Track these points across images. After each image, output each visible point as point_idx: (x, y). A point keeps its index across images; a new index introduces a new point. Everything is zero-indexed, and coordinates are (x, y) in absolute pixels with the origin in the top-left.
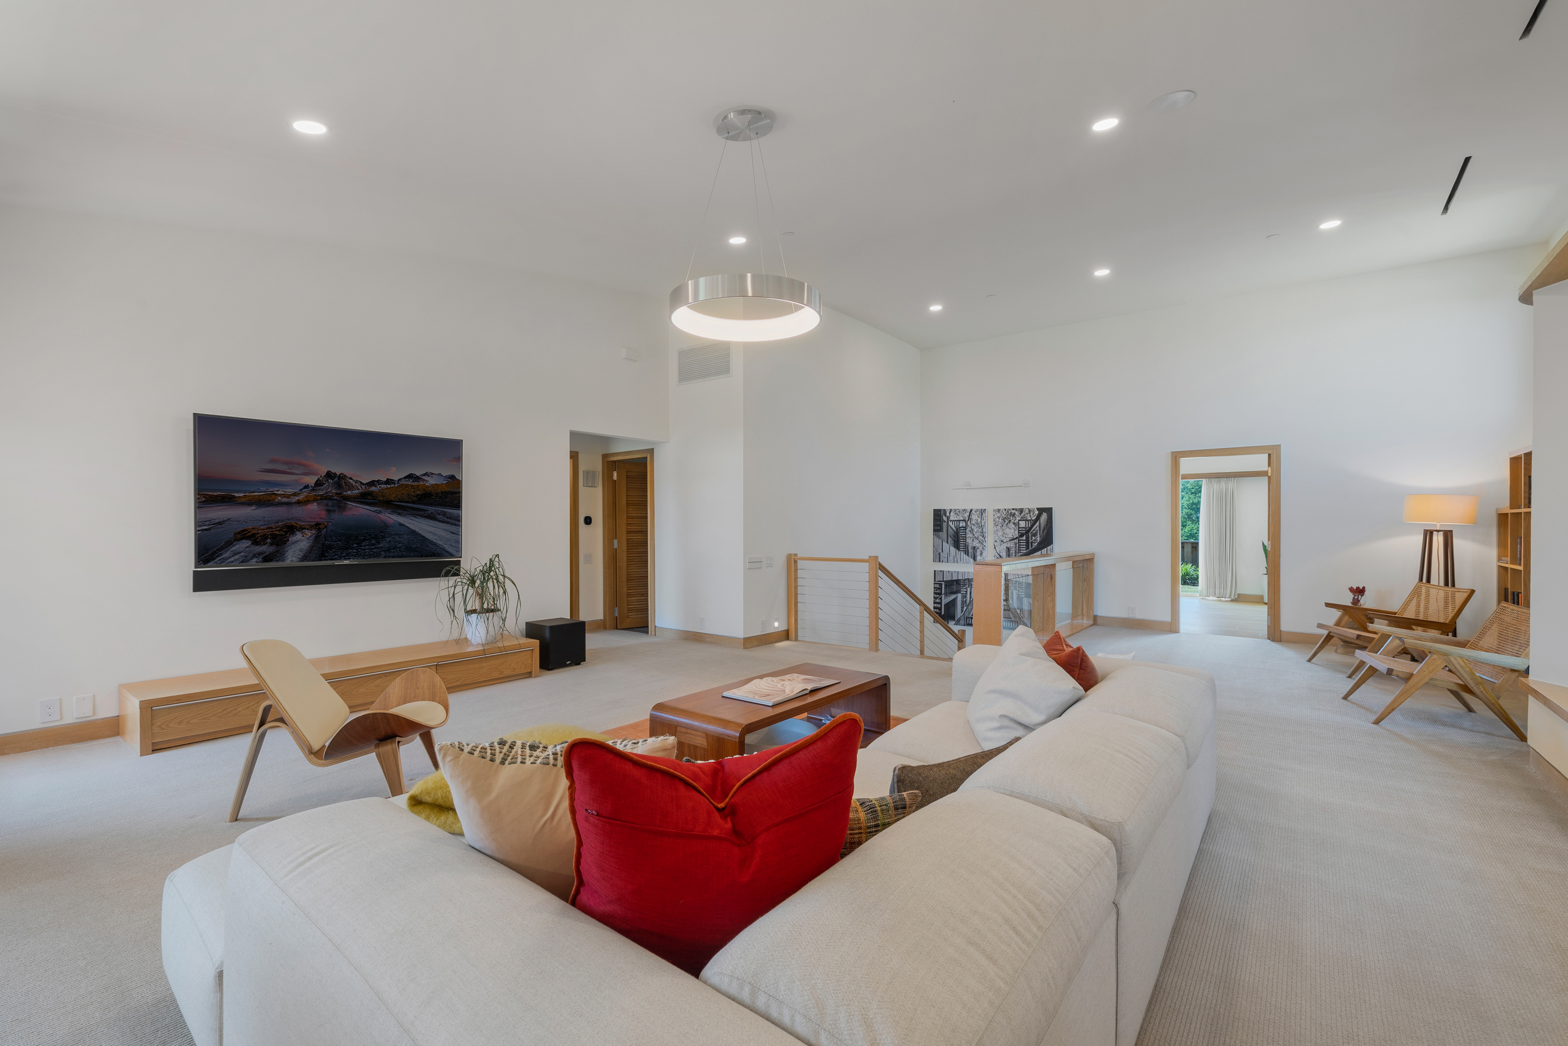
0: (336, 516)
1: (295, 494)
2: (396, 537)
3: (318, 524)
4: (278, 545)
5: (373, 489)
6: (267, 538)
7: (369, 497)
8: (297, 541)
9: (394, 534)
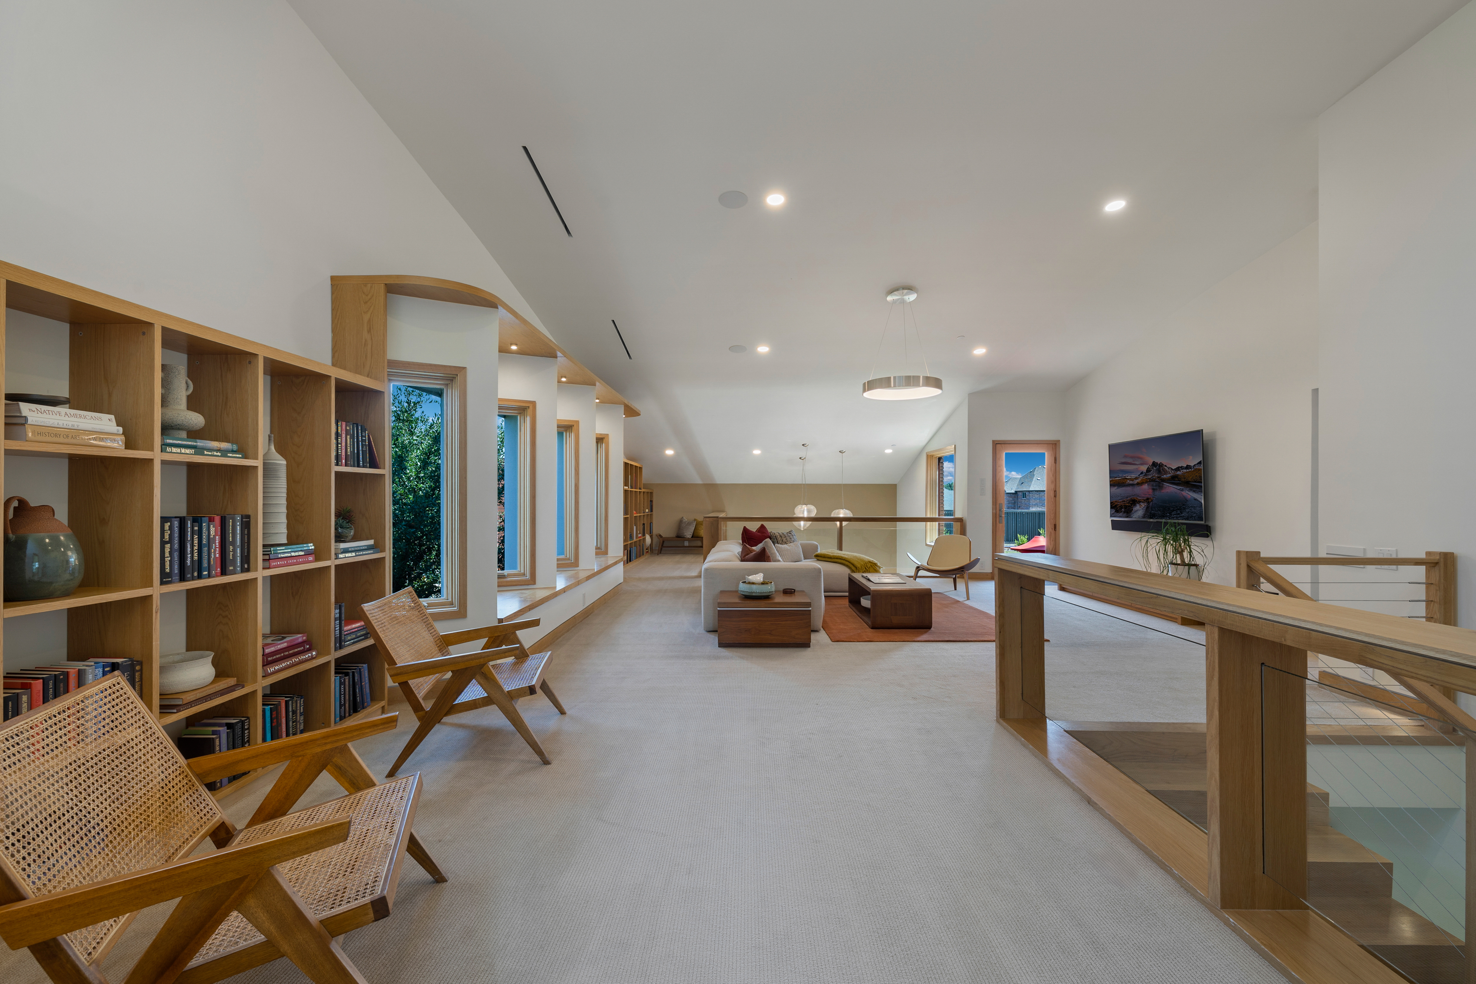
0: (1157, 493)
1: (1136, 478)
2: (1192, 509)
3: (1148, 499)
5: (1179, 473)
6: (1122, 508)
7: (1176, 479)
8: (1137, 510)
9: (1191, 507)
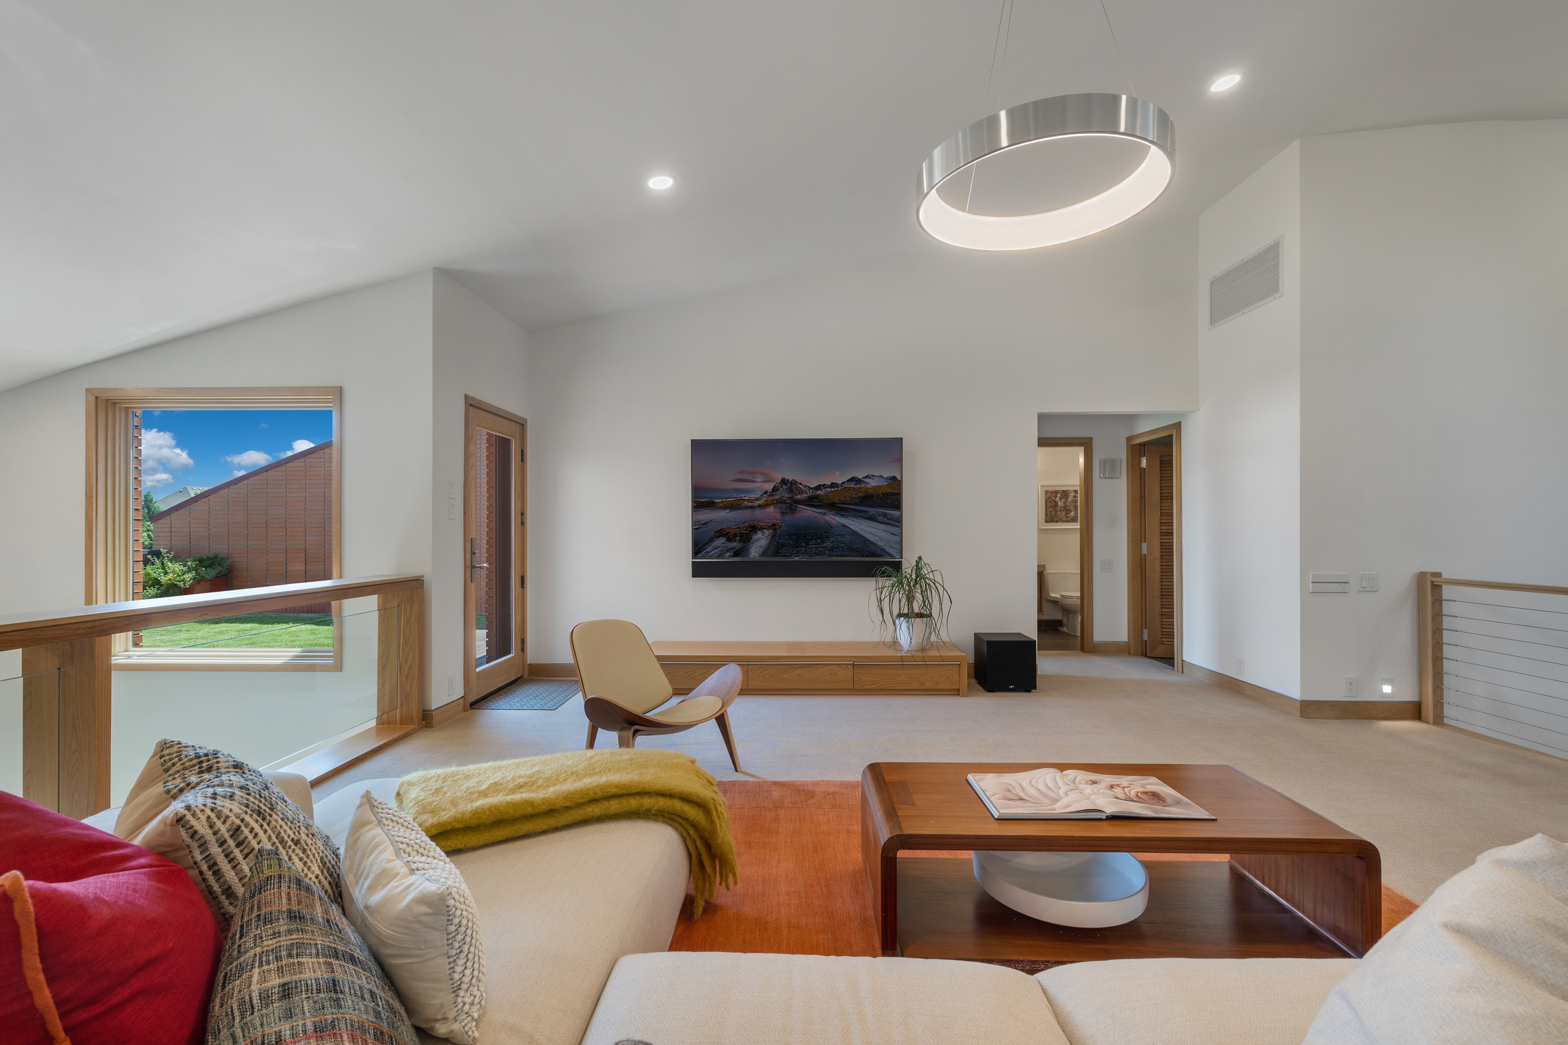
0: (788, 518)
1: (757, 499)
2: (839, 537)
3: (774, 525)
4: (744, 542)
5: (819, 492)
6: (736, 536)
7: (816, 500)
8: (758, 539)
9: (838, 535)
